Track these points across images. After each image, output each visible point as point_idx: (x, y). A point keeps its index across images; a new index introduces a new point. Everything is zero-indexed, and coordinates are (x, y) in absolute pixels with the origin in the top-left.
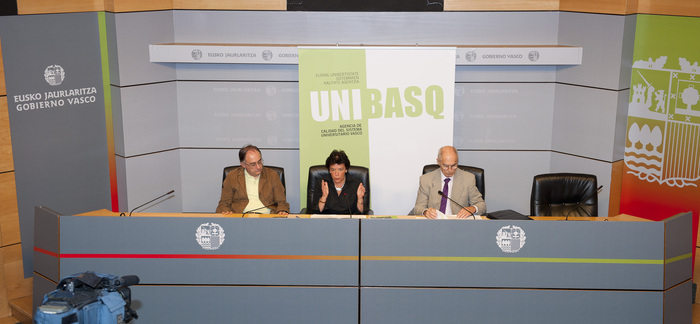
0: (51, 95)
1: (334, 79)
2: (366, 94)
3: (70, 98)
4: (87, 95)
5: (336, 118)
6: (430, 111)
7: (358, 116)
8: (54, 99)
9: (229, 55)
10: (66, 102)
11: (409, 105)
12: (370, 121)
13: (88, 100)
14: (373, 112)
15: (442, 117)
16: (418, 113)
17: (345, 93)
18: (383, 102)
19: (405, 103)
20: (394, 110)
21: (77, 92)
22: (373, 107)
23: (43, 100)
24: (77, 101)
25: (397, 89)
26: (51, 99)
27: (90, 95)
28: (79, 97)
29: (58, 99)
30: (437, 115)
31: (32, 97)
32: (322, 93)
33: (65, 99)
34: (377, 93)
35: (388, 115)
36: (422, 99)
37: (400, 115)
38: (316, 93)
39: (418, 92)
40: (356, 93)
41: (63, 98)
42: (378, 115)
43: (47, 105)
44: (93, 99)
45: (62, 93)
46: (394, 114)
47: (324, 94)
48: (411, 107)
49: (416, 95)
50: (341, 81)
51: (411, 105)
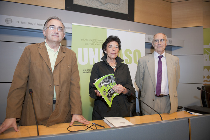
1: (91, 42)
5: (91, 63)
9: (30, 23)
16: (131, 62)
17: (97, 50)
19: (125, 57)
36: (132, 55)
38: (81, 49)
47: (86, 50)
48: (127, 59)
49: (129, 53)
50: (94, 44)
51: (127, 58)
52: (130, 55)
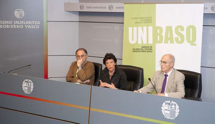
0: (17, 22)
1: (140, 20)
2: (155, 29)
3: (27, 25)
4: (35, 25)
5: (140, 42)
6: (188, 41)
7: (151, 42)
8: (18, 25)
9: (95, 7)
10: (24, 27)
11: (177, 36)
12: (157, 44)
13: (35, 27)
14: (158, 40)
15: (195, 45)
16: (182, 42)
17: (145, 28)
18: (164, 34)
19: (175, 36)
20: (169, 39)
21: (30, 22)
22: (158, 37)
23: (13, 24)
24: (29, 27)
25: (171, 27)
26: (17, 24)
27: (36, 25)
28: (31, 25)
29: (20, 25)
30: (193, 43)
31: (7, 22)
32: (134, 28)
33: (24, 25)
34: (161, 29)
35: (166, 42)
36: (184, 33)
37: (172, 42)
38: (131, 28)
39: (182, 29)
40: (151, 28)
41: (23, 24)
42: (161, 42)
43: (15, 26)
44: (38, 27)
45: (22, 22)
46: (169, 41)
47: (135, 28)
48: (178, 38)
49: (181, 30)
50: (143, 22)
51: (178, 36)
52: (182, 32)
